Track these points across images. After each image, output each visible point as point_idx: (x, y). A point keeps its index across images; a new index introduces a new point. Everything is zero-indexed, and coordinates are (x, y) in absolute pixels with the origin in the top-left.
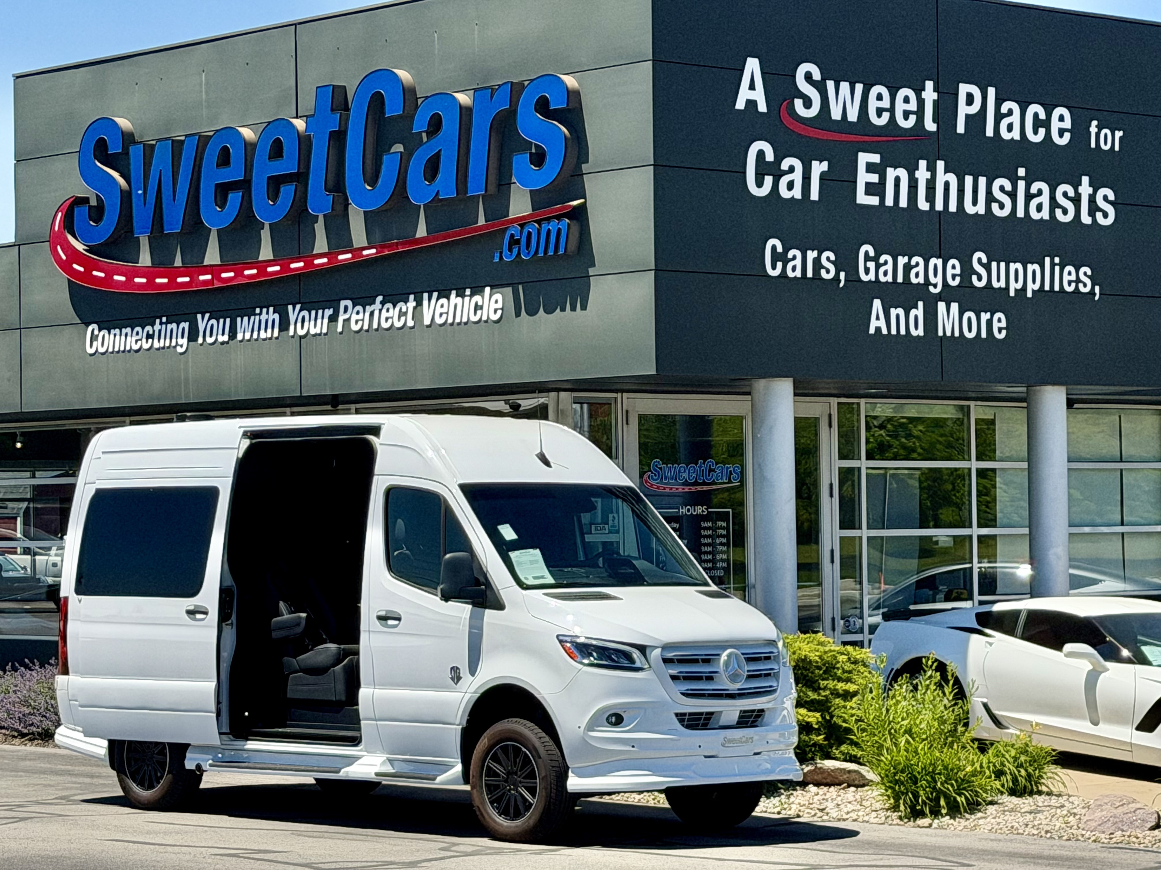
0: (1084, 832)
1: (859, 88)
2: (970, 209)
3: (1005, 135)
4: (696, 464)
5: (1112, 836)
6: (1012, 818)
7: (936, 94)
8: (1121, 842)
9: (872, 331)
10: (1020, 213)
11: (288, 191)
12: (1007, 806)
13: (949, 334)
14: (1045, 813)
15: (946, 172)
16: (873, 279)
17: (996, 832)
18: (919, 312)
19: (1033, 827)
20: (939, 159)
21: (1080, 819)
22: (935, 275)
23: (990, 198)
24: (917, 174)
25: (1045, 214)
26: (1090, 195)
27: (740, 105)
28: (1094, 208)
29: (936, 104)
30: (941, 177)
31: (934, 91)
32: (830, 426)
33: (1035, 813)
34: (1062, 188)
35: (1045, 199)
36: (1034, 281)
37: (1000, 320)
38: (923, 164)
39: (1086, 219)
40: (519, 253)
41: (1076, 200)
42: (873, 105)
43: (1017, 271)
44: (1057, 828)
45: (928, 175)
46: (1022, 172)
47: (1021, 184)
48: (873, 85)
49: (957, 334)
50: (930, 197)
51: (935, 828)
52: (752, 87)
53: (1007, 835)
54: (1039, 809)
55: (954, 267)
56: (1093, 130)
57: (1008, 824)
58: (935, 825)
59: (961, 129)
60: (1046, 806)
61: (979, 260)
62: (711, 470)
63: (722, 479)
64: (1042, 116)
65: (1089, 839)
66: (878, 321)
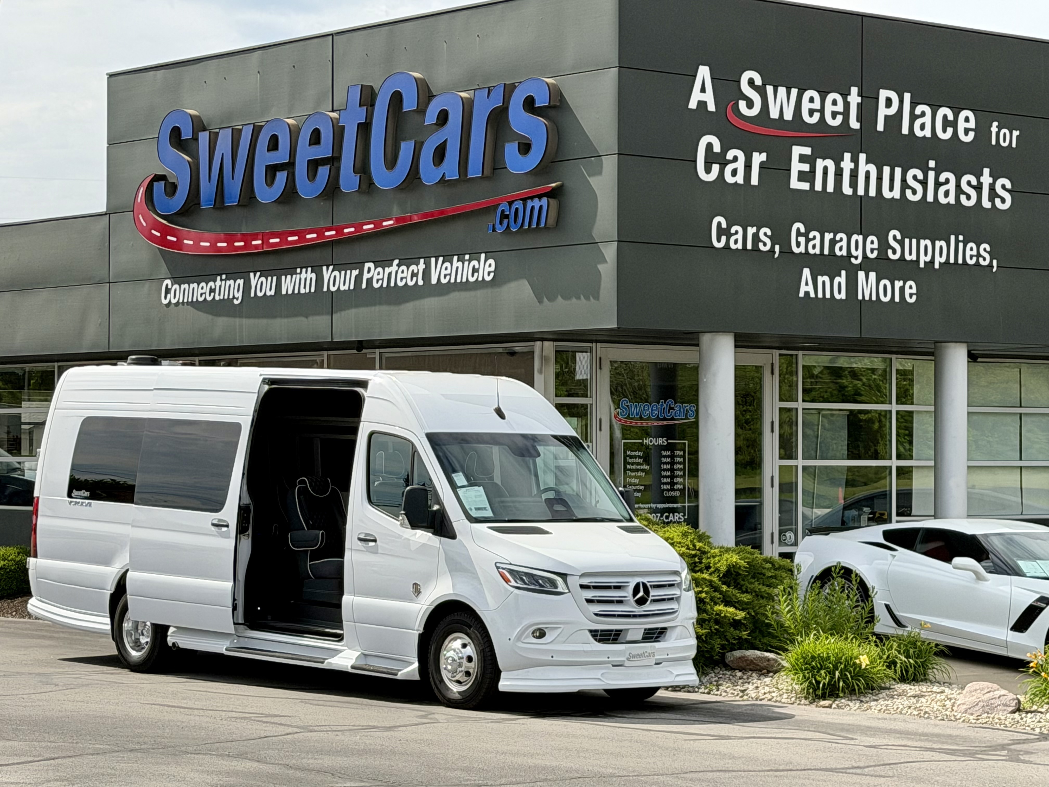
0: (956, 714)
1: (794, 92)
2: (887, 194)
3: (918, 133)
4: (658, 403)
5: (979, 717)
6: (899, 700)
7: (860, 98)
8: (986, 723)
9: (802, 294)
10: (930, 198)
11: (324, 172)
12: (896, 691)
13: (867, 298)
14: (926, 698)
15: (867, 163)
16: (803, 251)
17: (884, 712)
18: (842, 279)
19: (915, 709)
20: (861, 152)
21: (954, 703)
22: (857, 249)
23: (905, 185)
24: (843, 165)
25: (951, 199)
26: (990, 184)
27: (693, 105)
28: (993, 194)
29: (860, 106)
30: (863, 167)
31: (858, 96)
32: (772, 373)
33: (919, 697)
34: (965, 178)
35: (952, 186)
36: (941, 255)
37: (911, 287)
38: (847, 156)
39: (986, 204)
40: (508, 226)
41: (978, 188)
42: (806, 106)
43: (926, 247)
44: (935, 709)
45: (852, 165)
46: (932, 164)
47: (931, 174)
48: (805, 90)
49: (874, 298)
50: (854, 184)
51: (835, 708)
52: (703, 90)
53: (893, 714)
54: (922, 694)
55: (872, 242)
56: (994, 129)
57: (894, 706)
58: (834, 706)
59: (880, 127)
60: (929, 692)
61: (895, 237)
62: (671, 408)
63: (679, 416)
64: (951, 117)
65: (960, 719)
66: (807, 287)
